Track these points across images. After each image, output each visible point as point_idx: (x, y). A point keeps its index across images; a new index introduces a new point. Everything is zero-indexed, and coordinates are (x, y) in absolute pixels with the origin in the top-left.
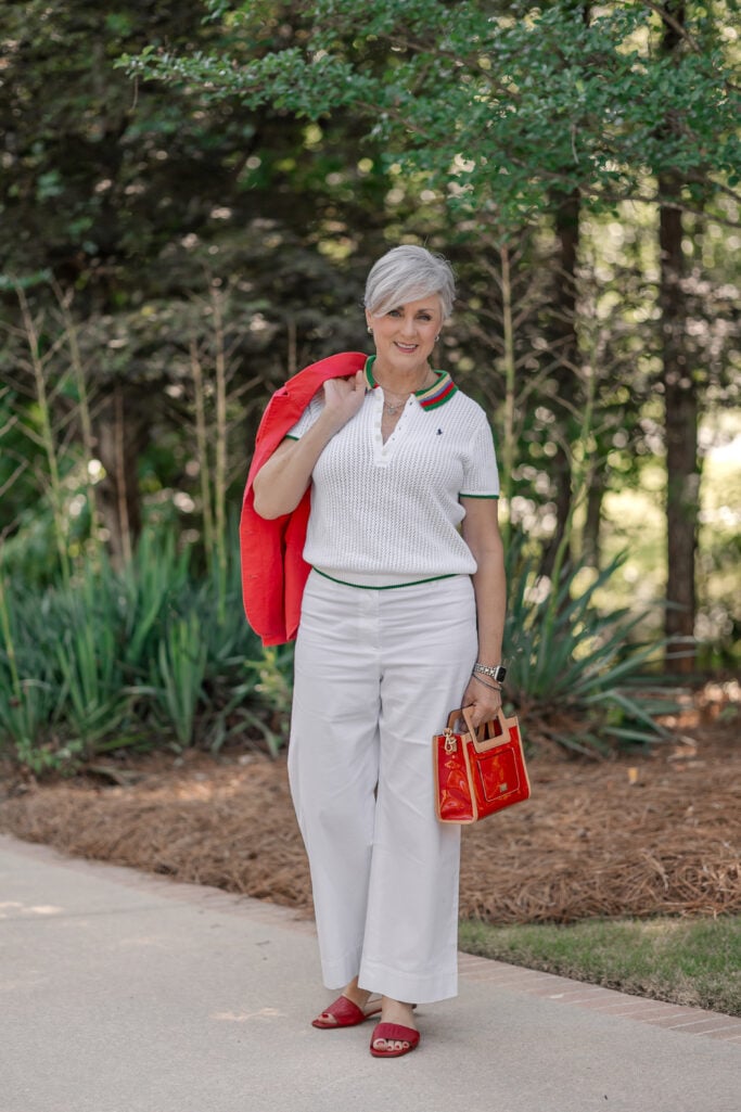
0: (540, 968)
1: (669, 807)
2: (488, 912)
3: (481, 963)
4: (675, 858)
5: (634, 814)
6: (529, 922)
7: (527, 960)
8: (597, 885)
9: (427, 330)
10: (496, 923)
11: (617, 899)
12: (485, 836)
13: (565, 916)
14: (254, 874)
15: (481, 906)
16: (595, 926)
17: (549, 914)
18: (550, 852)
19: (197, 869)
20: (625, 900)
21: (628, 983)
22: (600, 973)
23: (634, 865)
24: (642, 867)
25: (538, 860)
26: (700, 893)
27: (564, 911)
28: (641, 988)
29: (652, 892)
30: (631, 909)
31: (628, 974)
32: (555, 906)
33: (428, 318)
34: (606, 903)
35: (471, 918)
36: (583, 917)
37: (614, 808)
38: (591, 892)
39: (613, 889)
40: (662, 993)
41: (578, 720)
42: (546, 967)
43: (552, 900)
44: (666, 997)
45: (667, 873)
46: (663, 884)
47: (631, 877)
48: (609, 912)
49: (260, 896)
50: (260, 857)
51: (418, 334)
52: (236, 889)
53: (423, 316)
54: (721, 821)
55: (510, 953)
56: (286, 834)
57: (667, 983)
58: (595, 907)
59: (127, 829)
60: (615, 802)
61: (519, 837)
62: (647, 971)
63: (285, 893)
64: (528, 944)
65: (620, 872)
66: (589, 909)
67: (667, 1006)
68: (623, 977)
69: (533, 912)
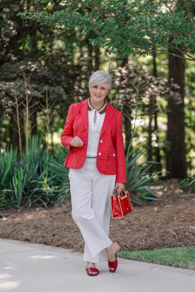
0: (147, 262)
1: (169, 217)
2: (128, 247)
3: (130, 261)
4: (178, 231)
5: (160, 220)
6: (140, 250)
7: (143, 260)
8: (158, 239)
9: (103, 92)
10: (131, 250)
11: (163, 242)
12: (119, 227)
13: (150, 248)
14: (55, 240)
15: (125, 246)
16: (159, 250)
17: (145, 247)
18: (139, 231)
19: (37, 240)
20: (166, 243)
21: (174, 264)
22: (165, 262)
23: (167, 233)
24: (169, 234)
25: (136, 233)
26: (187, 240)
27: (149, 246)
28: (178, 266)
29: (173, 240)
30: (168, 245)
31: (174, 262)
32: (147, 245)
33: (104, 89)
34: (161, 244)
35: (123, 249)
36: (155, 248)
37: (153, 218)
38: (156, 241)
39: (162, 240)
40: (184, 267)
41: (135, 195)
42: (149, 261)
43: (146, 243)
44: (186, 268)
45: (177, 235)
46: (176, 238)
47: (167, 236)
48: (162, 246)
49: (58, 246)
50: (56, 236)
51: (101, 93)
52: (50, 244)
53: (103, 88)
54: (185, 220)
55: (138, 258)
56: (62, 229)
57: (186, 264)
58: (158, 245)
59: (13, 229)
60: (153, 217)
61: (129, 227)
62: (179, 261)
63: (66, 245)
64: (143, 256)
65: (164, 235)
66: (156, 245)
67: (187, 270)
68: (172, 263)
69: (141, 247)
